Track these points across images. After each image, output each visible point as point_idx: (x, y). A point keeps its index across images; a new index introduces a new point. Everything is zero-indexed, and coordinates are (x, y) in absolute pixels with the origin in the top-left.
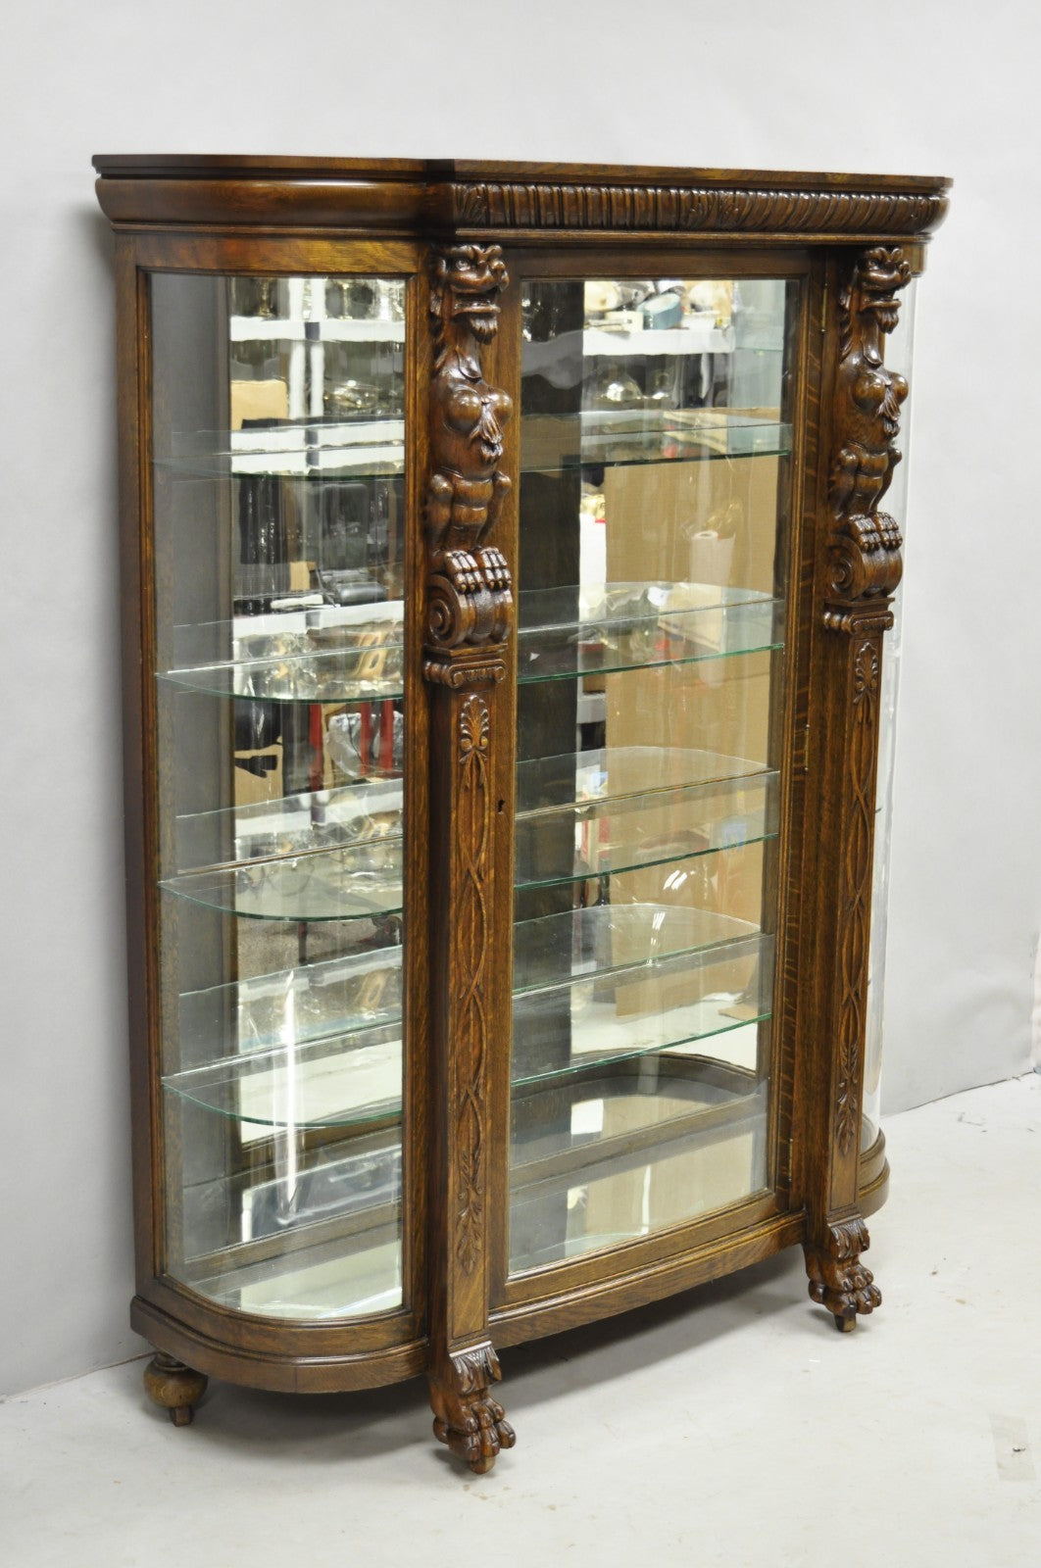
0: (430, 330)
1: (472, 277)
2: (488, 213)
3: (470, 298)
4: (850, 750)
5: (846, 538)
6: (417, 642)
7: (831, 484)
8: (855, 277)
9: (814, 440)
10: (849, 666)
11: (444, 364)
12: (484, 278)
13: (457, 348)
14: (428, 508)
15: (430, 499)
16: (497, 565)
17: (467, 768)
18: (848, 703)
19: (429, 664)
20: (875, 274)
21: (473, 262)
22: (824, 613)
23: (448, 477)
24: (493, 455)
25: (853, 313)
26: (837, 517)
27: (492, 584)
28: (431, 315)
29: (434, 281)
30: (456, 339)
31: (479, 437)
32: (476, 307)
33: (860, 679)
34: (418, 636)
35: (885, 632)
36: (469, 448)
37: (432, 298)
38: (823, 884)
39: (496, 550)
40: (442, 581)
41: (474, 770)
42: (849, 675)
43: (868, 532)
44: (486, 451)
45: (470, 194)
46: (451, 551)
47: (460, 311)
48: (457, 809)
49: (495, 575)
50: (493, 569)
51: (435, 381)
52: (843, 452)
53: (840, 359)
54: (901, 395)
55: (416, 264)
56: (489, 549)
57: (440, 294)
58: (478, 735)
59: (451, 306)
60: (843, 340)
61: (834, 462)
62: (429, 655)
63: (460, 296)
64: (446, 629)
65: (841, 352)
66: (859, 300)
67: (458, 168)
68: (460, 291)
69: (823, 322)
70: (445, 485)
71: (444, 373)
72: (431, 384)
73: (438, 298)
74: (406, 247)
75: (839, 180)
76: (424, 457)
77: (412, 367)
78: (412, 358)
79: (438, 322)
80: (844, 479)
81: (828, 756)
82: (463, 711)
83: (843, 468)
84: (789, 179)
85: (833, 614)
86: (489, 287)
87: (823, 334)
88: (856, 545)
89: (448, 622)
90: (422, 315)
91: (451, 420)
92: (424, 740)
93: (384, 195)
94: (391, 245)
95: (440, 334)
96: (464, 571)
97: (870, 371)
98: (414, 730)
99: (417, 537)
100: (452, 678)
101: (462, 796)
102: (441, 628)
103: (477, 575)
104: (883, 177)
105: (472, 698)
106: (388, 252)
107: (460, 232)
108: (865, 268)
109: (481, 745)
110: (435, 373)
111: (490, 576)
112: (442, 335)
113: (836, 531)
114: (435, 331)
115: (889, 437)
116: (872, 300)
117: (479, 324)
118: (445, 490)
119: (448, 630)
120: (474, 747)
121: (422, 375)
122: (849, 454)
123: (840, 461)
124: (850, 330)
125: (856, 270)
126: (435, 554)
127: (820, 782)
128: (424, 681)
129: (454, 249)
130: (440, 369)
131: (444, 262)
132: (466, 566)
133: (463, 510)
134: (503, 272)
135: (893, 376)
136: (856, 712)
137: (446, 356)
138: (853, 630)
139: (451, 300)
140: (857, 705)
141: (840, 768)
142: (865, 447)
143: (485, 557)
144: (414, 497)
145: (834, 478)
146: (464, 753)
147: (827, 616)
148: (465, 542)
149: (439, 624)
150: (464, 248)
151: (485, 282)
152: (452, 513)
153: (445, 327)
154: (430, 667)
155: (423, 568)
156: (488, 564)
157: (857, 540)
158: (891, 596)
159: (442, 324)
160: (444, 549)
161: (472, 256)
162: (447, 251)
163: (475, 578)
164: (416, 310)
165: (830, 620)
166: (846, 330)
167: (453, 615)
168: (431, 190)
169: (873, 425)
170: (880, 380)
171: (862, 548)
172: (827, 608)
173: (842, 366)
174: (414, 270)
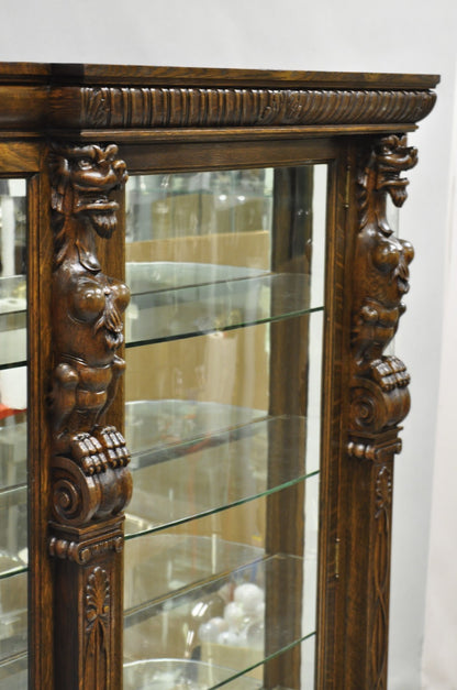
0: (51, 225)
1: (97, 175)
2: (110, 115)
3: (94, 196)
4: (373, 559)
5: (369, 381)
6: (43, 521)
7: (353, 335)
8: (372, 161)
9: (341, 299)
10: (372, 489)
11: (65, 257)
12: (108, 176)
13: (77, 242)
14: (53, 394)
15: (56, 386)
16: (117, 443)
17: (93, 636)
18: (372, 519)
19: (53, 540)
20: (389, 157)
21: (94, 161)
22: (348, 443)
23: (73, 366)
24: (117, 342)
25: (370, 190)
26: (359, 363)
27: (115, 463)
28: (53, 212)
29: (56, 178)
30: (76, 234)
31: (104, 327)
32: (98, 204)
33: (379, 498)
34: (43, 515)
35: (396, 456)
36: (94, 338)
37: (53, 195)
38: (350, 671)
39: (114, 428)
40: (67, 463)
41: (98, 637)
42: (372, 496)
43: (387, 375)
44: (109, 339)
45: (96, 98)
46: (75, 434)
47: (83, 207)
48: (84, 675)
49: (116, 454)
50: (114, 448)
51: (57, 273)
52: (366, 309)
53: (359, 229)
54: (409, 258)
55: (38, 163)
56: (108, 428)
57: (62, 192)
58: (101, 604)
59: (73, 204)
60: (360, 213)
61: (356, 317)
62: (53, 532)
63: (82, 193)
64: (74, 508)
65: (359, 223)
66: (376, 180)
67: (86, 73)
68: (82, 188)
69: (347, 199)
70: (72, 373)
71: (65, 267)
72: (52, 277)
73: (59, 195)
74: (29, 147)
75: (373, 79)
76: (47, 346)
77: (35, 262)
78: (35, 253)
79: (59, 218)
80: (366, 331)
81: (353, 563)
82: (88, 584)
83: (365, 321)
84: (339, 79)
85: (356, 444)
86: (112, 186)
87: (346, 209)
88: (378, 387)
89: (76, 502)
90: (44, 212)
91: (76, 312)
92: (50, 612)
93: (13, 99)
94: (16, 146)
95: (60, 230)
96: (91, 454)
97: (385, 240)
98: (40, 604)
99: (42, 421)
100: (80, 555)
101: (90, 662)
102: (69, 507)
103: (102, 456)
104: (401, 75)
105: (96, 570)
106: (13, 153)
107: (84, 133)
108: (380, 152)
109: (104, 612)
110: (56, 266)
111: (112, 456)
112: (63, 231)
113: (359, 375)
114: (56, 227)
115: (400, 294)
116: (387, 179)
117: (101, 221)
118: (72, 378)
119: (77, 509)
120: (99, 615)
121: (45, 269)
122: (371, 310)
123: (364, 317)
124: (367, 205)
125: (373, 154)
126: (59, 437)
127: (346, 585)
128: (50, 557)
129: (77, 149)
130: (61, 263)
131: (66, 161)
132: (92, 448)
133: (86, 395)
134: (124, 170)
135: (402, 242)
136: (377, 526)
137: (67, 251)
138: (376, 457)
139: (74, 197)
140: (377, 520)
141: (365, 574)
142: (382, 303)
143: (105, 436)
144: (39, 385)
145: (357, 330)
146: (90, 623)
147: (351, 445)
148: (86, 424)
149: (66, 505)
150: (86, 149)
151: (109, 180)
152: (77, 400)
153: (66, 223)
154: (56, 543)
155: (47, 451)
156: (109, 444)
157: (379, 382)
158: (400, 425)
159: (63, 220)
160: (68, 432)
161: (93, 155)
162: (69, 150)
163: (100, 460)
164: (38, 207)
165: (354, 449)
166: (363, 205)
167: (81, 496)
168: (57, 93)
169: (390, 285)
170: (395, 246)
171: (384, 390)
172: (350, 438)
173: (361, 236)
174: (37, 170)
